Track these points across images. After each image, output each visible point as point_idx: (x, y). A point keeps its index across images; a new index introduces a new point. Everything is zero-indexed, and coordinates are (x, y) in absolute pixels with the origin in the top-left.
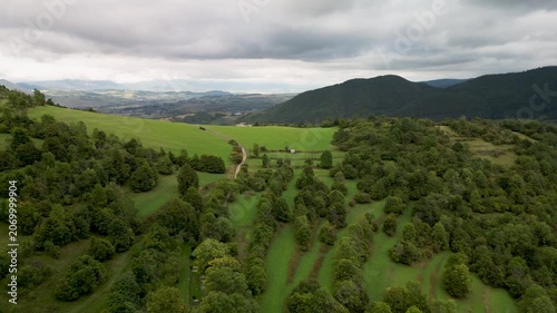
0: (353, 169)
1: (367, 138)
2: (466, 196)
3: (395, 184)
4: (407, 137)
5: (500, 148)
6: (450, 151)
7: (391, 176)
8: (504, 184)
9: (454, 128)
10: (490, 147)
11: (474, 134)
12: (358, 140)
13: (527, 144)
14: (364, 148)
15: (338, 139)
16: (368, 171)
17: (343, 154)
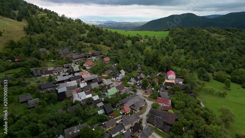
0: (176, 42)
1: (180, 33)
2: (207, 47)
3: (187, 45)
4: (192, 32)
5: (221, 36)
6: (205, 36)
7: (187, 42)
8: (219, 44)
9: (208, 30)
10: (219, 35)
11: (214, 32)
12: (177, 34)
13: (230, 34)
14: (179, 36)
15: (170, 34)
16: (180, 41)
17: (172, 38)
